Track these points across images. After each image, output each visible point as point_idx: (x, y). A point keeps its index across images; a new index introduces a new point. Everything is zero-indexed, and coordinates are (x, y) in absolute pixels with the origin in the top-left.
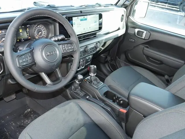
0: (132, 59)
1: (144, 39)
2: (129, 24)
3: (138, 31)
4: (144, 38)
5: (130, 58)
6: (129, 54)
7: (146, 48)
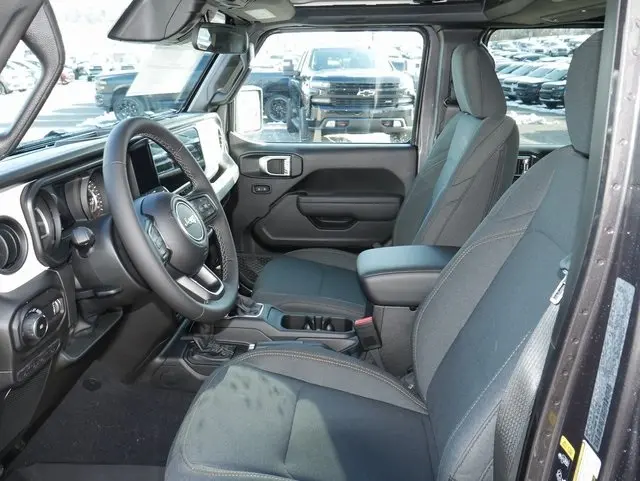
0: (275, 239)
1: (291, 177)
2: (239, 152)
3: (268, 162)
4: (291, 172)
5: (270, 236)
6: (264, 230)
7: (303, 199)
